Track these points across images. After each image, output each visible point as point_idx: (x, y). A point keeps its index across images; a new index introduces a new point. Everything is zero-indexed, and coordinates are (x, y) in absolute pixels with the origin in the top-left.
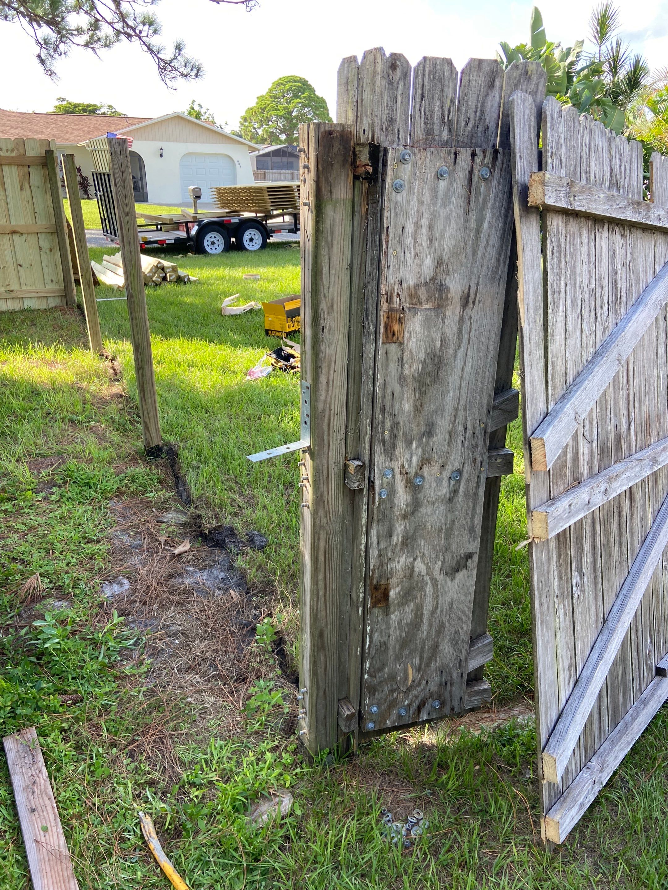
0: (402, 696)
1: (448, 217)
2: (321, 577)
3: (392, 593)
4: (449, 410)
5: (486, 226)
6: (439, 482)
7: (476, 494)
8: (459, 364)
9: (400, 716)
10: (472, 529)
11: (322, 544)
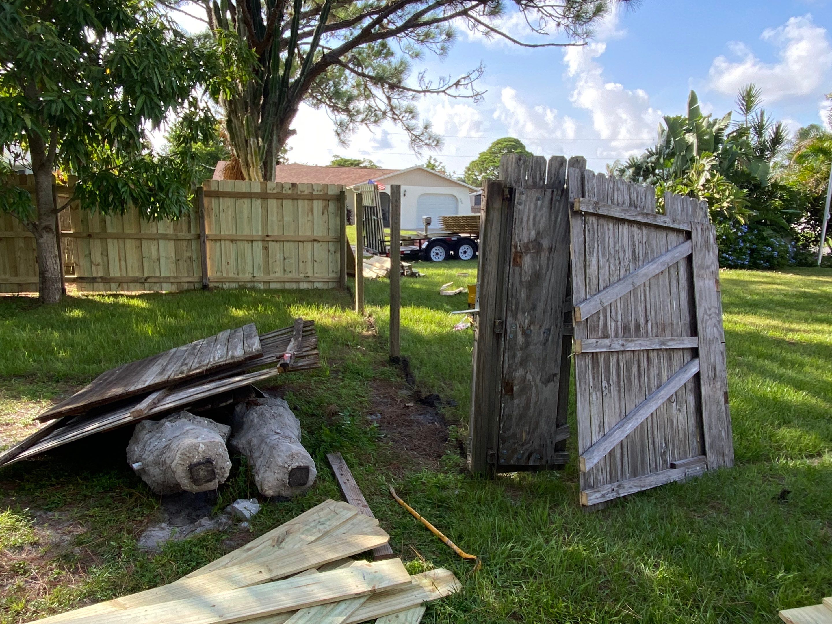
0: (519, 448)
1: (542, 215)
2: (481, 376)
3: (515, 388)
4: (543, 299)
5: (559, 219)
6: (539, 335)
7: (558, 342)
8: (548, 278)
9: (518, 459)
10: (556, 360)
11: (482, 359)
